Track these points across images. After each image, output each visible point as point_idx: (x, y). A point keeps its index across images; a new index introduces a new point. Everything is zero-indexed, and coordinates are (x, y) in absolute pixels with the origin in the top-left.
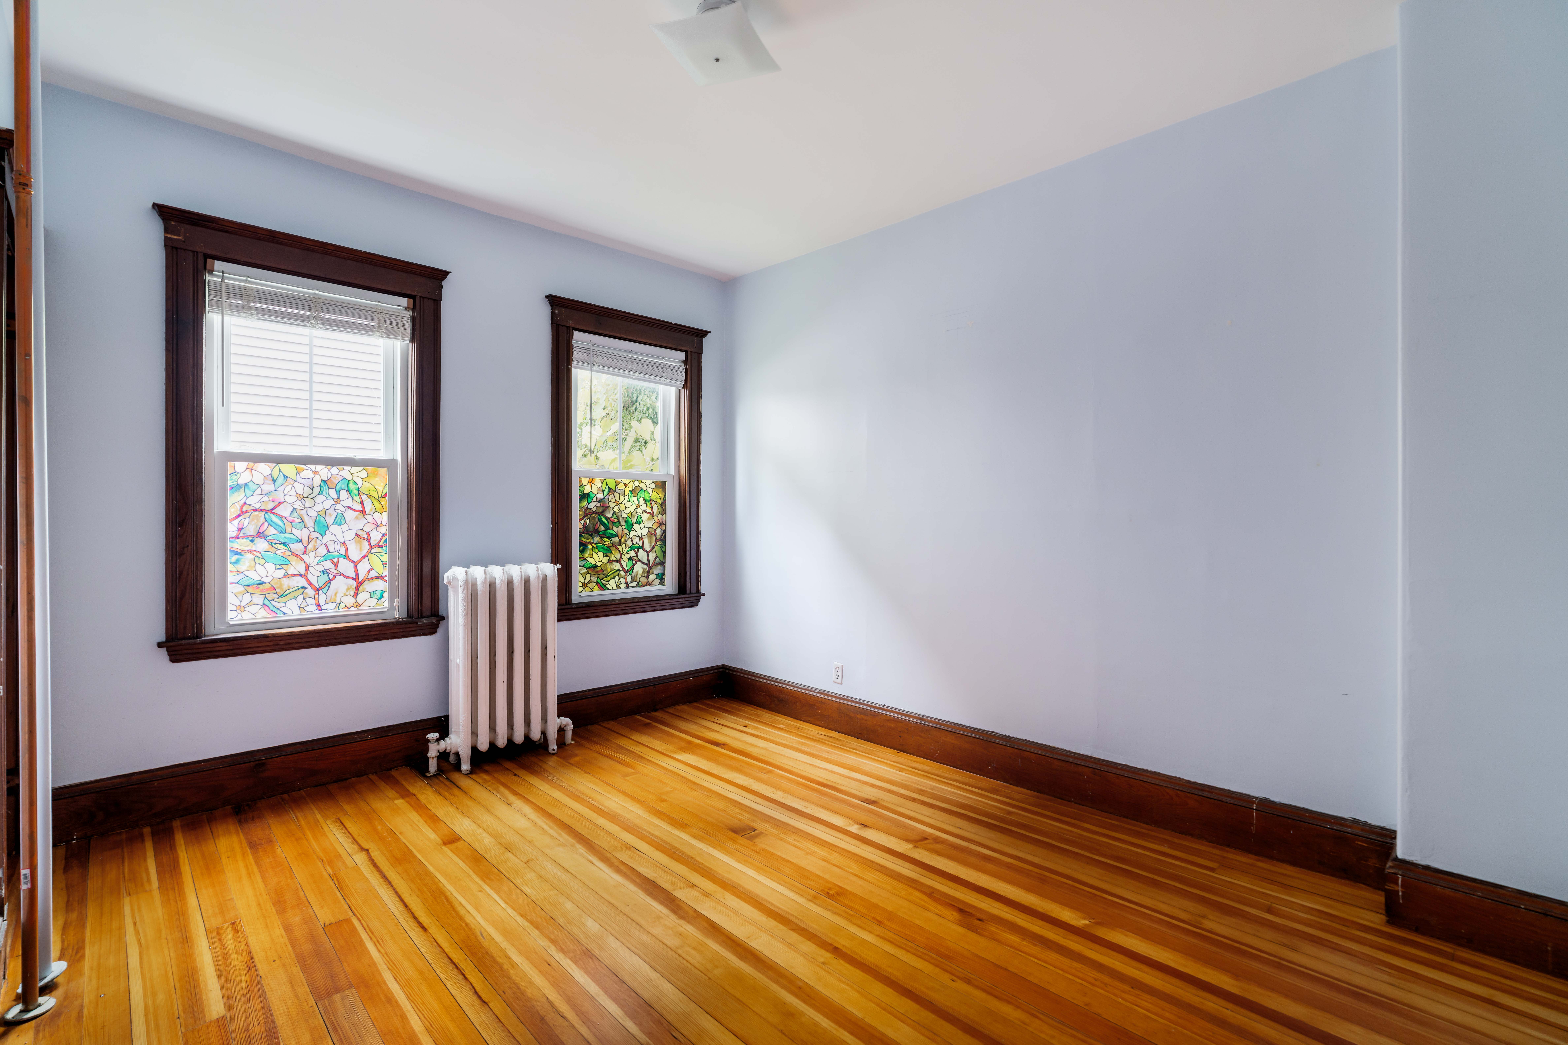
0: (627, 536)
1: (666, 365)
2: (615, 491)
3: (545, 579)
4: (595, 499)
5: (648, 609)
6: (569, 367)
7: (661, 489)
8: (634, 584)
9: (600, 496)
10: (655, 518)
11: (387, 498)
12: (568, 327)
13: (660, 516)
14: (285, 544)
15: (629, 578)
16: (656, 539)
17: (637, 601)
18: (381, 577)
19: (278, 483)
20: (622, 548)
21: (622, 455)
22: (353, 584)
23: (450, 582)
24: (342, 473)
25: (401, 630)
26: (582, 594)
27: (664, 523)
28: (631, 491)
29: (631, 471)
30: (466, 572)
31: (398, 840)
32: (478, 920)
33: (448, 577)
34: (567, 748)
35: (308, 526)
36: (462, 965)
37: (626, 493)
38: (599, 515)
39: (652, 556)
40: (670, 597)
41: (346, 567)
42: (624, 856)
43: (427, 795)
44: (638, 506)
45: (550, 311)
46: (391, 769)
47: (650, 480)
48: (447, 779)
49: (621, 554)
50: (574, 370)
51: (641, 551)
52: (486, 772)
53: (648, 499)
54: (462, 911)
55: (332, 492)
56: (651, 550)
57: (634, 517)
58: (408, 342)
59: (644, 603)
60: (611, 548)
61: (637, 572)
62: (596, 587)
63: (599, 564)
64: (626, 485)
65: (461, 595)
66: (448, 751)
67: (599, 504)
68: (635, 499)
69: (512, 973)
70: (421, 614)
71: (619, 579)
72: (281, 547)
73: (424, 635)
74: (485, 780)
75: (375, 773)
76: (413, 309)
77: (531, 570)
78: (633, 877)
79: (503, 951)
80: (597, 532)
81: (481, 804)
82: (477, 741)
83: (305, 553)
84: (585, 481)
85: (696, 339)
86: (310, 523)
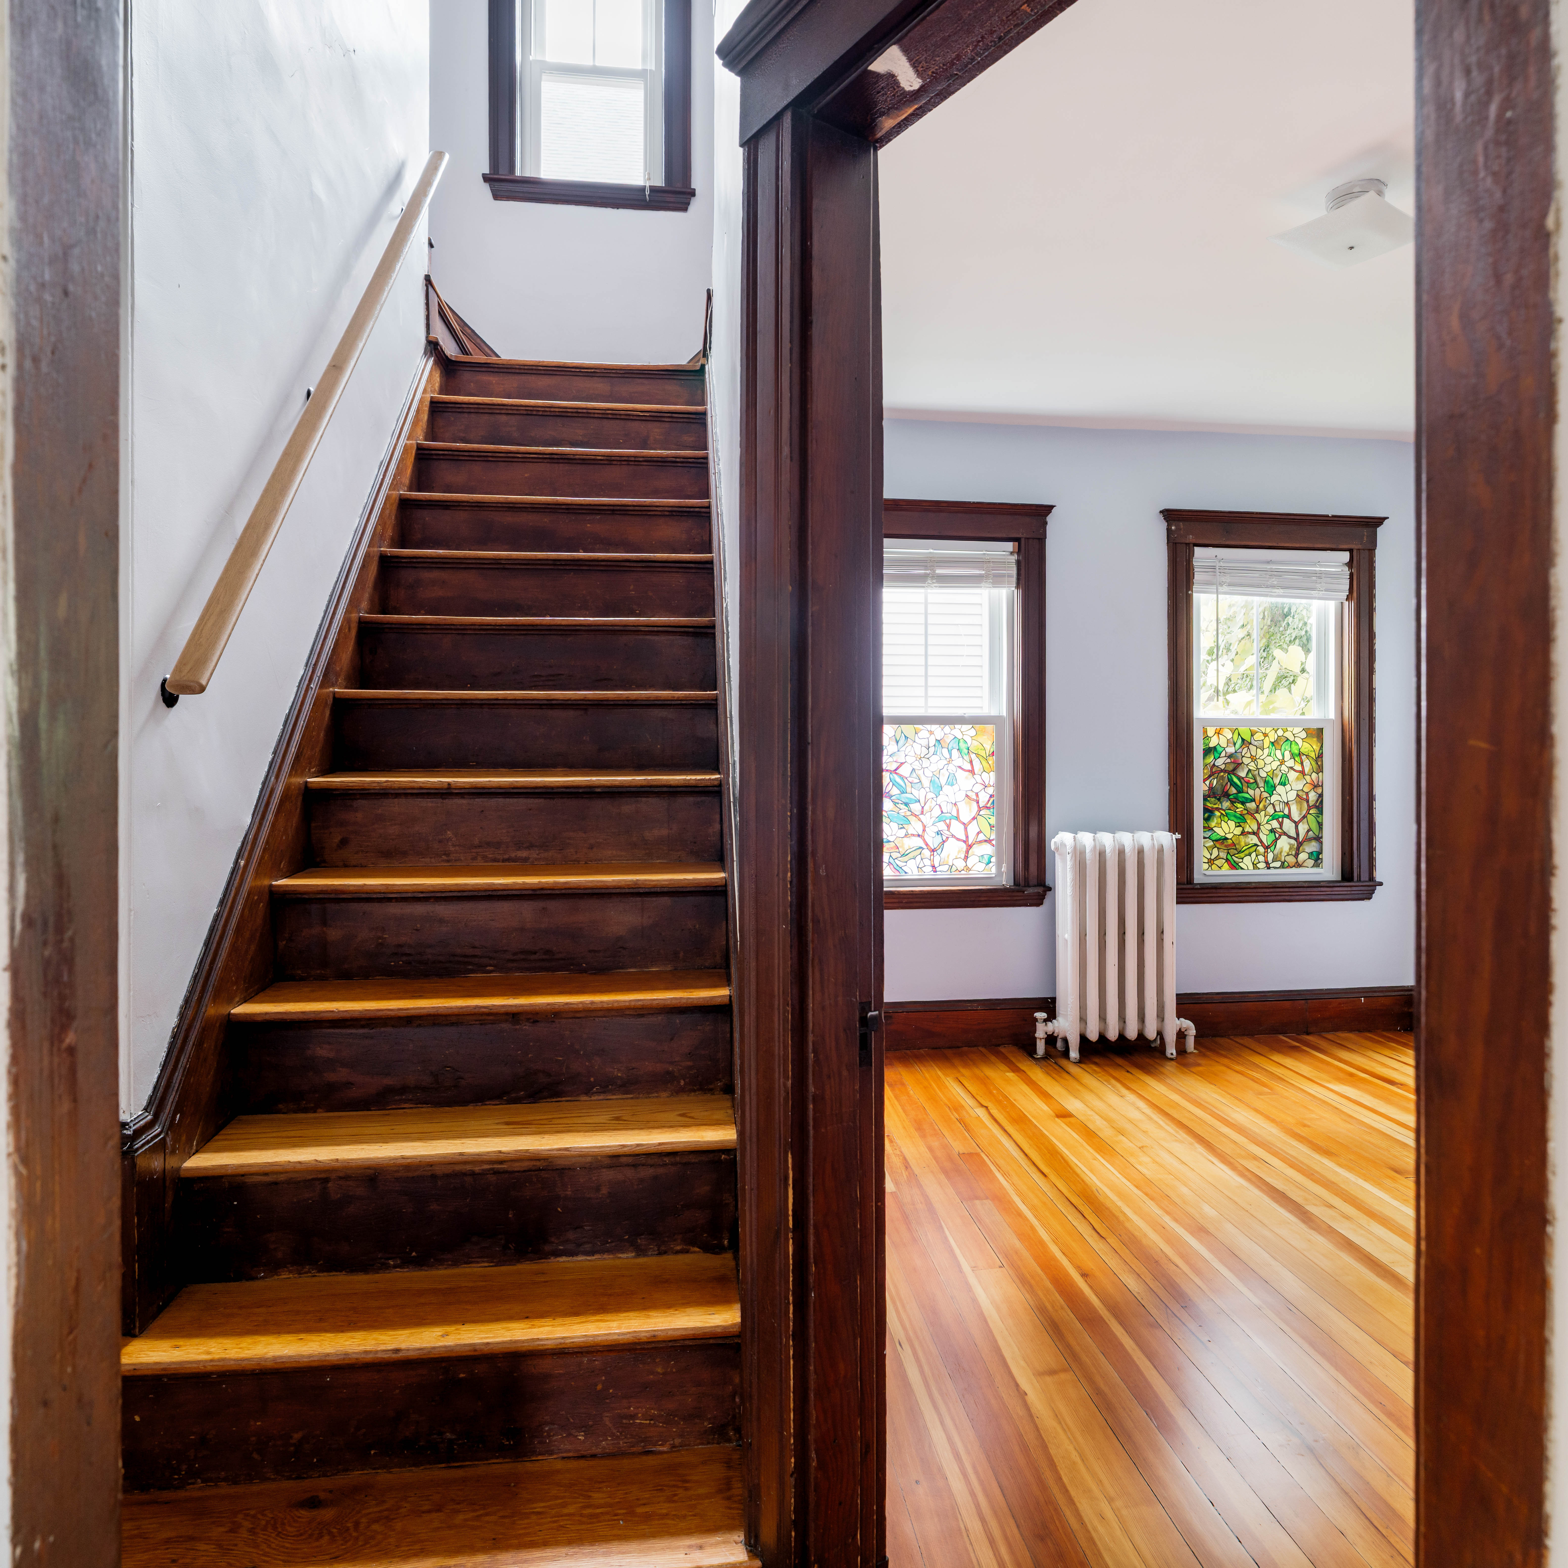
0: (1268, 801)
1: (1321, 573)
2: (1250, 744)
3: (1161, 851)
4: (1223, 754)
5: (1297, 898)
6: (1190, 592)
7: (1315, 739)
8: (1278, 864)
9: (1231, 750)
10: (1308, 778)
11: (994, 757)
12: (1187, 544)
13: (1314, 775)
14: (906, 804)
15: (1270, 857)
16: (1308, 805)
17: (1280, 886)
18: (989, 841)
19: (901, 743)
20: (1260, 817)
21: (1260, 696)
22: (964, 846)
23: (1057, 849)
24: (953, 732)
25: (1009, 898)
26: (1207, 873)
27: (1320, 784)
28: (1273, 743)
29: (1273, 716)
30: (1074, 837)
31: (1013, 1105)
32: (1094, 1180)
33: (1055, 842)
34: (1187, 1055)
35: (924, 786)
36: (1081, 1208)
37: (1266, 746)
38: (1229, 774)
39: (1303, 828)
40: (1330, 884)
41: (957, 829)
42: (1252, 1166)
43: (1037, 1074)
44: (1282, 762)
45: (1165, 527)
46: (999, 1045)
47: (1301, 727)
48: (1056, 1063)
49: (1259, 825)
50: (1195, 595)
51: (1286, 821)
52: (1096, 1064)
53: (1297, 752)
54: (1078, 1171)
55: (945, 751)
56: (1300, 821)
57: (1277, 776)
58: (1014, 589)
59: (1291, 890)
60: (1246, 816)
61: (1282, 848)
62: (1226, 864)
63: (1229, 836)
64: (1266, 735)
65: (1069, 864)
66: (1055, 1035)
67: (1229, 761)
68: (1278, 753)
69: (1127, 1225)
70: (1028, 883)
71: (1257, 856)
72: (902, 806)
73: (1031, 905)
74: (1095, 1070)
75: (984, 1046)
76: (1019, 553)
77: (1145, 838)
78: (1259, 1184)
79: (1119, 1208)
80: (1226, 795)
81: (1091, 1091)
82: (1085, 1028)
83: (922, 813)
84: (1211, 731)
85: (1365, 531)
86: (926, 782)
